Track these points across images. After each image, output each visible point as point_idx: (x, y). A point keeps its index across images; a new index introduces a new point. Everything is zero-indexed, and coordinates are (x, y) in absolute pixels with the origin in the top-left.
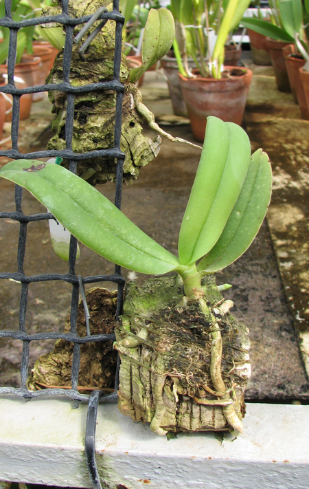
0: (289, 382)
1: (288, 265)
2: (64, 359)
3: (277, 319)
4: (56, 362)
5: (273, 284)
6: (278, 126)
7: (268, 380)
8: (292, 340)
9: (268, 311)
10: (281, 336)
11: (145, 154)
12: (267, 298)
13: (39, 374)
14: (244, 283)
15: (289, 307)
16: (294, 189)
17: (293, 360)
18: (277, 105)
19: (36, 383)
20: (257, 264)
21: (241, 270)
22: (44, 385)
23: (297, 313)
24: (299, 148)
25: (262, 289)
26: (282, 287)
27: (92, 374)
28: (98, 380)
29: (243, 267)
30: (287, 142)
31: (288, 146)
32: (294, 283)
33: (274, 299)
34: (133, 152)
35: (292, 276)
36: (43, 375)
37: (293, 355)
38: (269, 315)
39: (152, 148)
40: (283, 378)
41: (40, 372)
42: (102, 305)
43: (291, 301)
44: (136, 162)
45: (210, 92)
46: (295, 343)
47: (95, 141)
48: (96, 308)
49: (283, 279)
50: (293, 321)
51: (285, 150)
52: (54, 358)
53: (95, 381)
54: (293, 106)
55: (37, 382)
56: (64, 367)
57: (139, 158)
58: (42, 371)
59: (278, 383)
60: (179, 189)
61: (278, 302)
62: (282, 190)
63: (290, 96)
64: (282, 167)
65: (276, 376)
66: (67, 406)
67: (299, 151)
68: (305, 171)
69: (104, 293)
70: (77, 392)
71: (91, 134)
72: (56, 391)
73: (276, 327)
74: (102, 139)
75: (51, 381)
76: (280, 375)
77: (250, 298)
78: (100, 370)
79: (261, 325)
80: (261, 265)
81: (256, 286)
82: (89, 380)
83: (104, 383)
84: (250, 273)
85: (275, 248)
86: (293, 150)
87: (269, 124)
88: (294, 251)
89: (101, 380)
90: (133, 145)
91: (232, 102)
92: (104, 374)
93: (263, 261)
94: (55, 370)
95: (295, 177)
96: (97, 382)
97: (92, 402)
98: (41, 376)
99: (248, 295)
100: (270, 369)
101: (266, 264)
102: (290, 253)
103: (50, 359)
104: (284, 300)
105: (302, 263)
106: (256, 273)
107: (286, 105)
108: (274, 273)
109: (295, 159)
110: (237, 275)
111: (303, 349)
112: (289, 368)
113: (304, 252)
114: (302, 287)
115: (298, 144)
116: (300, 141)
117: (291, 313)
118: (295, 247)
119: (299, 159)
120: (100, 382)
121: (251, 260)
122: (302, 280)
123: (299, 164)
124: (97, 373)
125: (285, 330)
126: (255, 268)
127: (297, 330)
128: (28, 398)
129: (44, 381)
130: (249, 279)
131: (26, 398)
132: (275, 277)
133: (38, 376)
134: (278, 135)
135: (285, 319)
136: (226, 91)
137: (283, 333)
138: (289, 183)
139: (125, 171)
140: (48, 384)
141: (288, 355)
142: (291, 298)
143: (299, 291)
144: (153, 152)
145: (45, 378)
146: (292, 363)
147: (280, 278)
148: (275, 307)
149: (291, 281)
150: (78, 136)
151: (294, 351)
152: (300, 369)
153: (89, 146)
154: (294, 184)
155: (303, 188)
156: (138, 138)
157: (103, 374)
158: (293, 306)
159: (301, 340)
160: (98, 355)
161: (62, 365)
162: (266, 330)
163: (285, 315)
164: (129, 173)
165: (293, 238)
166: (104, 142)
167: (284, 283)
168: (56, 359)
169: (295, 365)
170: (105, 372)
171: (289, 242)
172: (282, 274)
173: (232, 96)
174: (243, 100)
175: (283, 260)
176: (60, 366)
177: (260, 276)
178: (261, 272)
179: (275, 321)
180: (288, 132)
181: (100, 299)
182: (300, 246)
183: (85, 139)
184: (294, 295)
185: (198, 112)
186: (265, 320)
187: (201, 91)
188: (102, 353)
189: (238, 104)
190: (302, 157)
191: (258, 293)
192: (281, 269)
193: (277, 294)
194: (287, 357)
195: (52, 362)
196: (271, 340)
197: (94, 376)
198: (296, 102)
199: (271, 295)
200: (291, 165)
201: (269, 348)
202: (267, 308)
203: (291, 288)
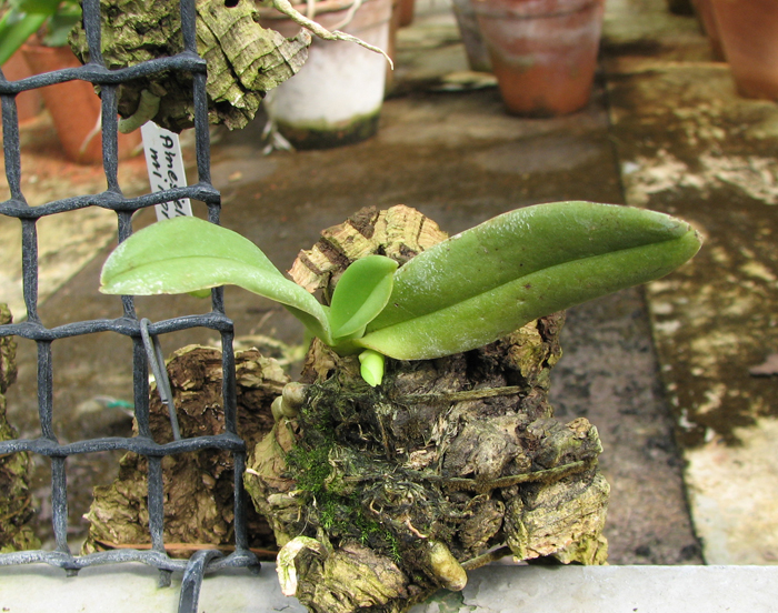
0: (658, 542)
1: (670, 327)
2: (140, 490)
3: (644, 426)
4: (126, 498)
5: (641, 362)
6: (667, 78)
7: (619, 540)
8: (670, 463)
9: (627, 413)
10: (649, 459)
11: (268, 64)
12: (628, 389)
13: (97, 523)
14: (584, 365)
15: (669, 404)
16: (692, 189)
17: (669, 502)
18: (667, 40)
19: (96, 542)
20: (612, 329)
21: (581, 341)
22: (109, 543)
23: (681, 414)
24: (705, 114)
25: (618, 373)
26: (657, 367)
27: (201, 519)
28: (211, 530)
29: (584, 336)
30: (683, 104)
31: (683, 113)
32: (682, 358)
33: (640, 390)
34: (231, 57)
35: (676, 347)
36: (104, 523)
37: (670, 491)
38: (629, 421)
39: (283, 51)
40: (649, 535)
41: (98, 519)
42: (207, 381)
43: (672, 394)
44: (246, 81)
45: (528, 18)
46: (675, 469)
47: (140, 30)
48: (191, 385)
49: (660, 352)
50: (675, 429)
51: (677, 120)
52: (121, 490)
53: (207, 533)
54: (697, 39)
55: (97, 539)
56: (142, 506)
57: (254, 72)
58: (101, 515)
59: (637, 544)
60: (473, 202)
61: (648, 396)
62: (667, 192)
63: (692, 23)
64: (670, 151)
65: (633, 533)
66: (148, 584)
67: (704, 121)
68: (714, 155)
69: (211, 357)
70: (162, 555)
71: (131, 16)
72: (122, 554)
73: (640, 443)
74: (152, 27)
75: (122, 535)
76: (643, 530)
77: (593, 390)
78: (214, 511)
79: (612, 438)
80: (620, 331)
81: (607, 369)
82: (196, 531)
83: (224, 536)
84: (597, 345)
85: (648, 297)
86: (693, 120)
87: (650, 75)
88: (682, 300)
89: (216, 529)
90: (230, 43)
91: (571, 35)
92: (222, 518)
93: (624, 323)
94: (125, 512)
95: (694, 166)
96: (211, 535)
97: (191, 572)
98: (102, 527)
99: (588, 385)
100: (622, 520)
101: (630, 327)
102: (675, 305)
103: (113, 492)
104: (660, 392)
105: (697, 322)
106: (609, 345)
107: (685, 39)
108: (644, 343)
109: (696, 135)
110: (573, 350)
111: (689, 480)
112: (660, 517)
113: (704, 303)
114: (697, 365)
115: (704, 107)
116: (708, 102)
117: (671, 414)
118: (686, 293)
119: (705, 133)
120: (215, 535)
121: (601, 320)
122: (697, 353)
123: (703, 144)
124: (208, 516)
125: (659, 446)
126: (608, 336)
127: (680, 444)
128: (72, 570)
129: (109, 536)
130: (595, 356)
131: (67, 569)
132: (644, 350)
133: (96, 527)
134: (665, 94)
135: (660, 427)
136: (559, 15)
137: (654, 453)
138: (682, 178)
139: (214, 97)
140: (115, 541)
141: (660, 493)
142: (672, 387)
143: (688, 374)
144: (286, 63)
145: (109, 531)
146: (667, 507)
147: (655, 352)
148: (642, 405)
149: (675, 356)
150: (110, 22)
151: (672, 484)
152: (682, 518)
153: (127, 41)
154: (693, 180)
155: (709, 187)
156: (243, 28)
157: (220, 519)
158: (675, 401)
159: (686, 464)
160: (207, 480)
161: (138, 503)
162: (622, 449)
163: (660, 419)
164: (227, 103)
165: (683, 278)
166: (158, 33)
167: (662, 359)
168: (126, 492)
169: (672, 511)
170: (224, 514)
171: (675, 284)
172: (658, 345)
173: (571, 24)
174: (595, 31)
175: (662, 318)
176: (134, 505)
177: (617, 350)
178: (620, 342)
179: (640, 431)
180: (685, 87)
181: (203, 368)
182: (696, 292)
183: (122, 28)
184: (679, 382)
185: (510, 58)
186: (621, 431)
187: (511, 17)
188: (212, 476)
189: (584, 38)
190: (710, 130)
191: (610, 382)
192: (656, 336)
193: (646, 381)
194: (658, 497)
195: (117, 498)
196: (630, 466)
197: (204, 523)
198: (702, 31)
199: (634, 383)
200: (686, 146)
201: (626, 481)
202: (625, 407)
203: (675, 368)
